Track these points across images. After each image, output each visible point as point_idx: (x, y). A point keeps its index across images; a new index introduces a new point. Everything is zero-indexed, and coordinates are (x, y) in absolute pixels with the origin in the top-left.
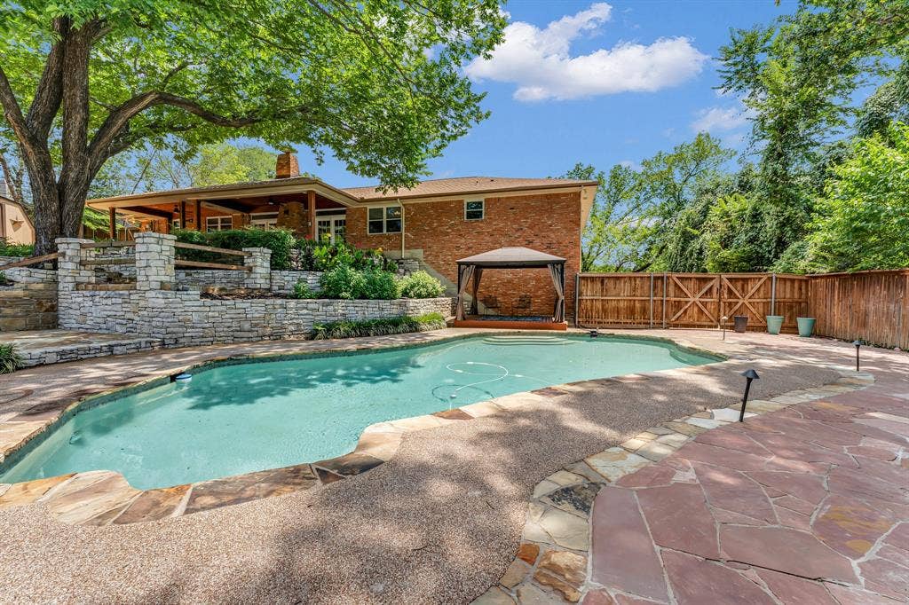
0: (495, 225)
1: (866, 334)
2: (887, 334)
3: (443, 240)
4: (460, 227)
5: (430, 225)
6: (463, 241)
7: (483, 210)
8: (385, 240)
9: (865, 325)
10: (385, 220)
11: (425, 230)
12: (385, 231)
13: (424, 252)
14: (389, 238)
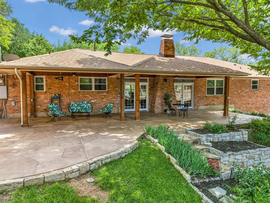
0: (263, 93)
3: (242, 100)
4: (250, 93)
5: (237, 91)
6: (250, 100)
7: (258, 85)
8: (216, 99)
10: (215, 87)
11: (235, 94)
12: (215, 94)
13: (235, 106)
14: (218, 98)
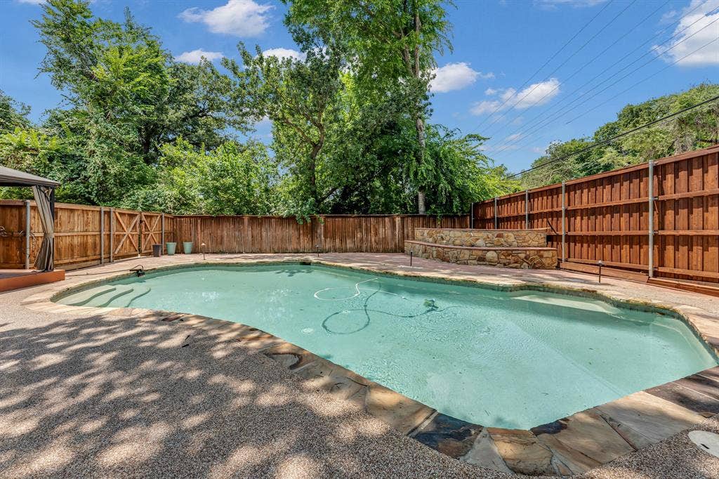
1: (224, 248)
2: (235, 246)
9: (221, 243)
